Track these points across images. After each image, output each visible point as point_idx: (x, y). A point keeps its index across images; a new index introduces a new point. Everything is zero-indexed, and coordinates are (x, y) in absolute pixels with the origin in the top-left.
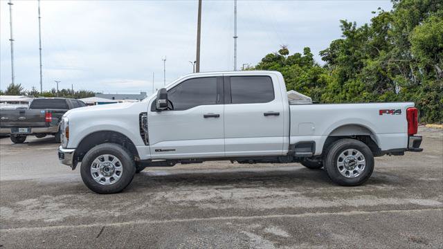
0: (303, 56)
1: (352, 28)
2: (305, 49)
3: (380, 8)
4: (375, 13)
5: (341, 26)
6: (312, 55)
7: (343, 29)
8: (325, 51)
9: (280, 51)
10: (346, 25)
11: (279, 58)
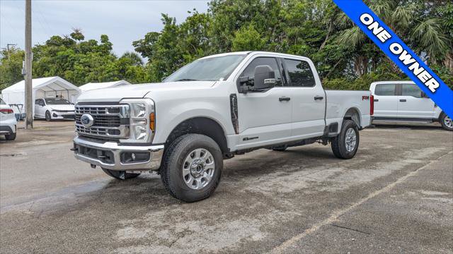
0: (99, 43)
1: (172, 23)
2: (102, 37)
3: (195, 9)
4: (190, 12)
5: (162, 19)
6: (110, 45)
7: (164, 23)
8: (138, 42)
9: (73, 35)
10: (167, 20)
11: (71, 42)
